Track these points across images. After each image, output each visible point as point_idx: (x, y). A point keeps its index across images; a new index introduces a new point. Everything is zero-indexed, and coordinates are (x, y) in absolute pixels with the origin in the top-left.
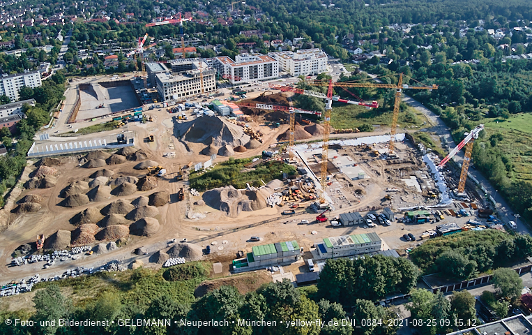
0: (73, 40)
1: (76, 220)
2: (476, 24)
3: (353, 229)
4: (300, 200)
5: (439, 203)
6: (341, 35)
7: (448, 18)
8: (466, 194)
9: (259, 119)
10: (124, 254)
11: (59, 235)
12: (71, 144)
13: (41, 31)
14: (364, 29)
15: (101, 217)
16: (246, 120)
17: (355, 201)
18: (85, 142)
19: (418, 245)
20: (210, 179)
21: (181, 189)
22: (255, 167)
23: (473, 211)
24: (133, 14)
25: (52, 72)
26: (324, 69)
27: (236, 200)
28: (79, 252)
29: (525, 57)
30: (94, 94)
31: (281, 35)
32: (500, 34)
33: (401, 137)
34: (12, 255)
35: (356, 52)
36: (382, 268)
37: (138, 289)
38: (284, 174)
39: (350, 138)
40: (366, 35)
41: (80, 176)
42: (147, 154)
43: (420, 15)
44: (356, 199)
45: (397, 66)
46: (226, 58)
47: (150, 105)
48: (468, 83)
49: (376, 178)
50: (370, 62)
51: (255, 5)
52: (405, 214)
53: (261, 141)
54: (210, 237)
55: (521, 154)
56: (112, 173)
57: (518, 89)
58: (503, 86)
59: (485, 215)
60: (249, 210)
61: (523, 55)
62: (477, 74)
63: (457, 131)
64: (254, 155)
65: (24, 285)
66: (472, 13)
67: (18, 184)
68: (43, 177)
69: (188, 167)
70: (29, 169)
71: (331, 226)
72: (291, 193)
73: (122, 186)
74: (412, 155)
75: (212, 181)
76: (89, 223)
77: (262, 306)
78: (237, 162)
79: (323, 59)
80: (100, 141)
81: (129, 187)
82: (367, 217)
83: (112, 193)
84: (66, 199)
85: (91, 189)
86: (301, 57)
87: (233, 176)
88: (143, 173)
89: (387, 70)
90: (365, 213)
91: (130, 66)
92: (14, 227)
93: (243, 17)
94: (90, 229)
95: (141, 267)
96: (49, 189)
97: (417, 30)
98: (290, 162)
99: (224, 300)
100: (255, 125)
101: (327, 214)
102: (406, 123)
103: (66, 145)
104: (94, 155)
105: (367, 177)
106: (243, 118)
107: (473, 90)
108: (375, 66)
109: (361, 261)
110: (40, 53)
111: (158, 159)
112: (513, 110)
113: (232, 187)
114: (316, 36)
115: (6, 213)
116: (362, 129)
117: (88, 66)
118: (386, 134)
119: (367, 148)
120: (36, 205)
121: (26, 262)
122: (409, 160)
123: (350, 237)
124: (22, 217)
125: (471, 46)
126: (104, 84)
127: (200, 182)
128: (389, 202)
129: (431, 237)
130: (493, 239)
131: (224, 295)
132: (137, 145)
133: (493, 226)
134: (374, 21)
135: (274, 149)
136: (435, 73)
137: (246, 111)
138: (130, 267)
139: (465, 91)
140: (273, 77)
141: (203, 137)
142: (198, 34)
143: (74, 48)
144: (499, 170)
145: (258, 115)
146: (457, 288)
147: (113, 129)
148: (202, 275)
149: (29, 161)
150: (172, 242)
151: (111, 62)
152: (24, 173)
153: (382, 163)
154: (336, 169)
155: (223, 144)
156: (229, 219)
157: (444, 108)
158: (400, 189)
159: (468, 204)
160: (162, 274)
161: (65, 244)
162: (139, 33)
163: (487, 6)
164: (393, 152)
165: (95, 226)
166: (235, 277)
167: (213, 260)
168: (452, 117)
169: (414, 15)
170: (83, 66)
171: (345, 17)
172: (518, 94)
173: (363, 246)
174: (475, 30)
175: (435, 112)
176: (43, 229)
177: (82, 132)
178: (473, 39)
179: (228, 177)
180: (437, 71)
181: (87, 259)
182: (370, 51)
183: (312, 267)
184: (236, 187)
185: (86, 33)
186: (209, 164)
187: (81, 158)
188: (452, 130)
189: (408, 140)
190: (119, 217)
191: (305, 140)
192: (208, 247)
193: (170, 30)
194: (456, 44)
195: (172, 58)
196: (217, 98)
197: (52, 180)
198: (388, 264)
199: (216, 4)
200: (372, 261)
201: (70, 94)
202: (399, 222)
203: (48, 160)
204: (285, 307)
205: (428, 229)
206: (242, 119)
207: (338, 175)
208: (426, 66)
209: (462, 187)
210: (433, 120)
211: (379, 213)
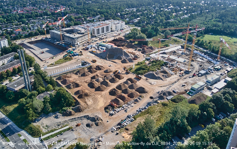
3: (206, 76)
4: (179, 71)
5: (214, 64)
9: (125, 48)
10: (148, 100)
15: (120, 91)
27: (160, 75)
29: (184, 17)
33: (180, 47)
34: (106, 112)
38: (163, 64)
39: (166, 49)
42: (103, 66)
47: (71, 48)
60: (168, 77)
64: (143, 60)
65: (129, 119)
68: (74, 83)
71: (199, 76)
72: (174, 69)
75: (144, 71)
79: (123, 23)
84: (96, 88)
85: (100, 83)
87: (149, 68)
88: (111, 74)
92: (90, 103)
94: (126, 96)
104: (82, 71)
105: (187, 61)
108: (141, 24)
116: (167, 46)
117: (13, 35)
118: (175, 47)
121: (116, 112)
124: (88, 99)
126: (30, 43)
134: (120, 7)
140: (109, 32)
141: (115, 57)
145: (123, 46)
147: (70, 60)
150: (158, 92)
154: (174, 60)
156: (166, 82)
159: (223, 63)
160: (171, 102)
161: (122, 102)
167: (180, 94)
175: (180, 38)
181: (138, 105)
183: (212, 88)
187: (76, 73)
192: (173, 91)
202: (214, 71)
205: (224, 71)
207: (177, 61)
209: (219, 58)
210: (183, 40)
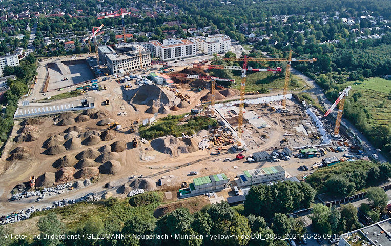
0: (39, 30)
1: (58, 164)
2: (333, 15)
3: (263, 164)
4: (223, 144)
5: (321, 143)
6: (238, 24)
7: (314, 11)
8: (340, 136)
9: (186, 86)
10: (97, 188)
11: (46, 176)
12: (47, 108)
13: (14, 24)
14: (255, 20)
15: (76, 161)
16: (176, 87)
17: (262, 144)
18: (58, 106)
19: (311, 173)
20: (155, 130)
21: (135, 139)
22: (187, 121)
23: (346, 148)
24: (82, 11)
25: (25, 55)
26: (228, 49)
27: (176, 145)
28: (63, 188)
29: (371, 37)
30: (59, 70)
31: (195, 25)
32: (351, 22)
33: (289, 96)
34: (11, 192)
35: (250, 36)
36: (291, 190)
37: (111, 214)
38: (209, 126)
39: (253, 99)
40: (257, 23)
41: (56, 131)
42: (105, 114)
43: (293, 9)
44: (263, 142)
45: (281, 45)
46: (157, 42)
47: (103, 78)
48: (333, 57)
49: (275, 126)
50: (261, 43)
51: (173, 3)
52: (299, 151)
53: (189, 102)
54: (160, 173)
55: (375, 106)
56: (81, 129)
57: (368, 61)
58: (357, 58)
59: (355, 150)
60: (186, 152)
61: (369, 36)
62: (338, 50)
63: (329, 91)
64: (185, 113)
65: (24, 214)
66: (330, 7)
67: (9, 139)
68: (28, 133)
69: (137, 122)
70: (16, 127)
71: (248, 162)
72: (215, 139)
73: (89, 138)
74: (299, 109)
75: (157, 132)
76: (68, 166)
77: (208, 221)
78: (173, 118)
79: (227, 41)
80: (69, 105)
81: (96, 139)
82: (272, 155)
83: (83, 143)
84: (48, 149)
85: (66, 141)
86: (212, 40)
87: (172, 128)
88: (104, 128)
89: (274, 49)
90: (271, 151)
91: (84, 49)
92: (11, 171)
93: (165, 12)
94: (69, 171)
95: (111, 197)
96: (34, 142)
97: (292, 20)
98: (212, 116)
99: (180, 218)
100: (184, 91)
101: (243, 154)
102: (292, 87)
103: (43, 108)
104: (65, 116)
105: (268, 126)
106: (173, 85)
107: (337, 62)
108: (265, 46)
109: (275, 186)
110: (15, 41)
111: (114, 117)
112: (366, 75)
113: (172, 136)
114: (221, 25)
115: (3, 161)
116: (261, 92)
117: (53, 50)
118: (279, 95)
119: (266, 105)
120: (25, 154)
121: (23, 197)
122: (297, 113)
123: (263, 169)
124: (16, 164)
125: (331, 30)
126: (66, 63)
127: (148, 133)
128: (286, 143)
129: (319, 167)
130: (363, 167)
131: (180, 214)
132: (97, 107)
133: (362, 158)
134: (261, 14)
135: (199, 108)
136: (309, 50)
137: (175, 80)
138: (103, 197)
139: (331, 63)
140: (192, 55)
141: (146, 100)
142: (133, 24)
143: (40, 36)
144: (362, 118)
145: (185, 83)
146: (342, 202)
147: (77, 96)
148: (158, 201)
149: (16, 122)
150: (132, 178)
151: (70, 46)
152: (13, 130)
153: (278, 115)
154: (245, 121)
155: (161, 105)
156: (172, 160)
157: (318, 75)
158: (293, 134)
159: (342, 143)
160: (128, 201)
161: (52, 183)
162: (88, 24)
163: (340, 2)
164: (285, 107)
165: (72, 168)
166: (182, 201)
167: (164, 189)
168: (325, 82)
169: (289, 9)
170: (48, 50)
171: (240, 11)
172: (368, 64)
173: (273, 176)
174: (333, 18)
175: (312, 78)
176: (33, 172)
177: (54, 98)
178: (333, 25)
179: (169, 129)
180: (310, 49)
181: (70, 193)
182: (260, 36)
183: (238, 192)
184: (175, 136)
185: (48, 25)
186: (153, 119)
187: (56, 118)
188: (325, 90)
189: (295, 98)
190: (90, 161)
191: (221, 101)
192: (160, 180)
193: (112, 21)
194: (322, 29)
195: (116, 42)
196: (153, 71)
197: (35, 135)
198: (294, 187)
199: (143, 2)
200: (283, 186)
201: (41, 71)
202: (295, 157)
203: (31, 120)
204: (225, 221)
205: (317, 162)
206: (173, 87)
207: (248, 125)
208: (302, 45)
209: (337, 131)
210: (311, 84)
211: (280, 151)
